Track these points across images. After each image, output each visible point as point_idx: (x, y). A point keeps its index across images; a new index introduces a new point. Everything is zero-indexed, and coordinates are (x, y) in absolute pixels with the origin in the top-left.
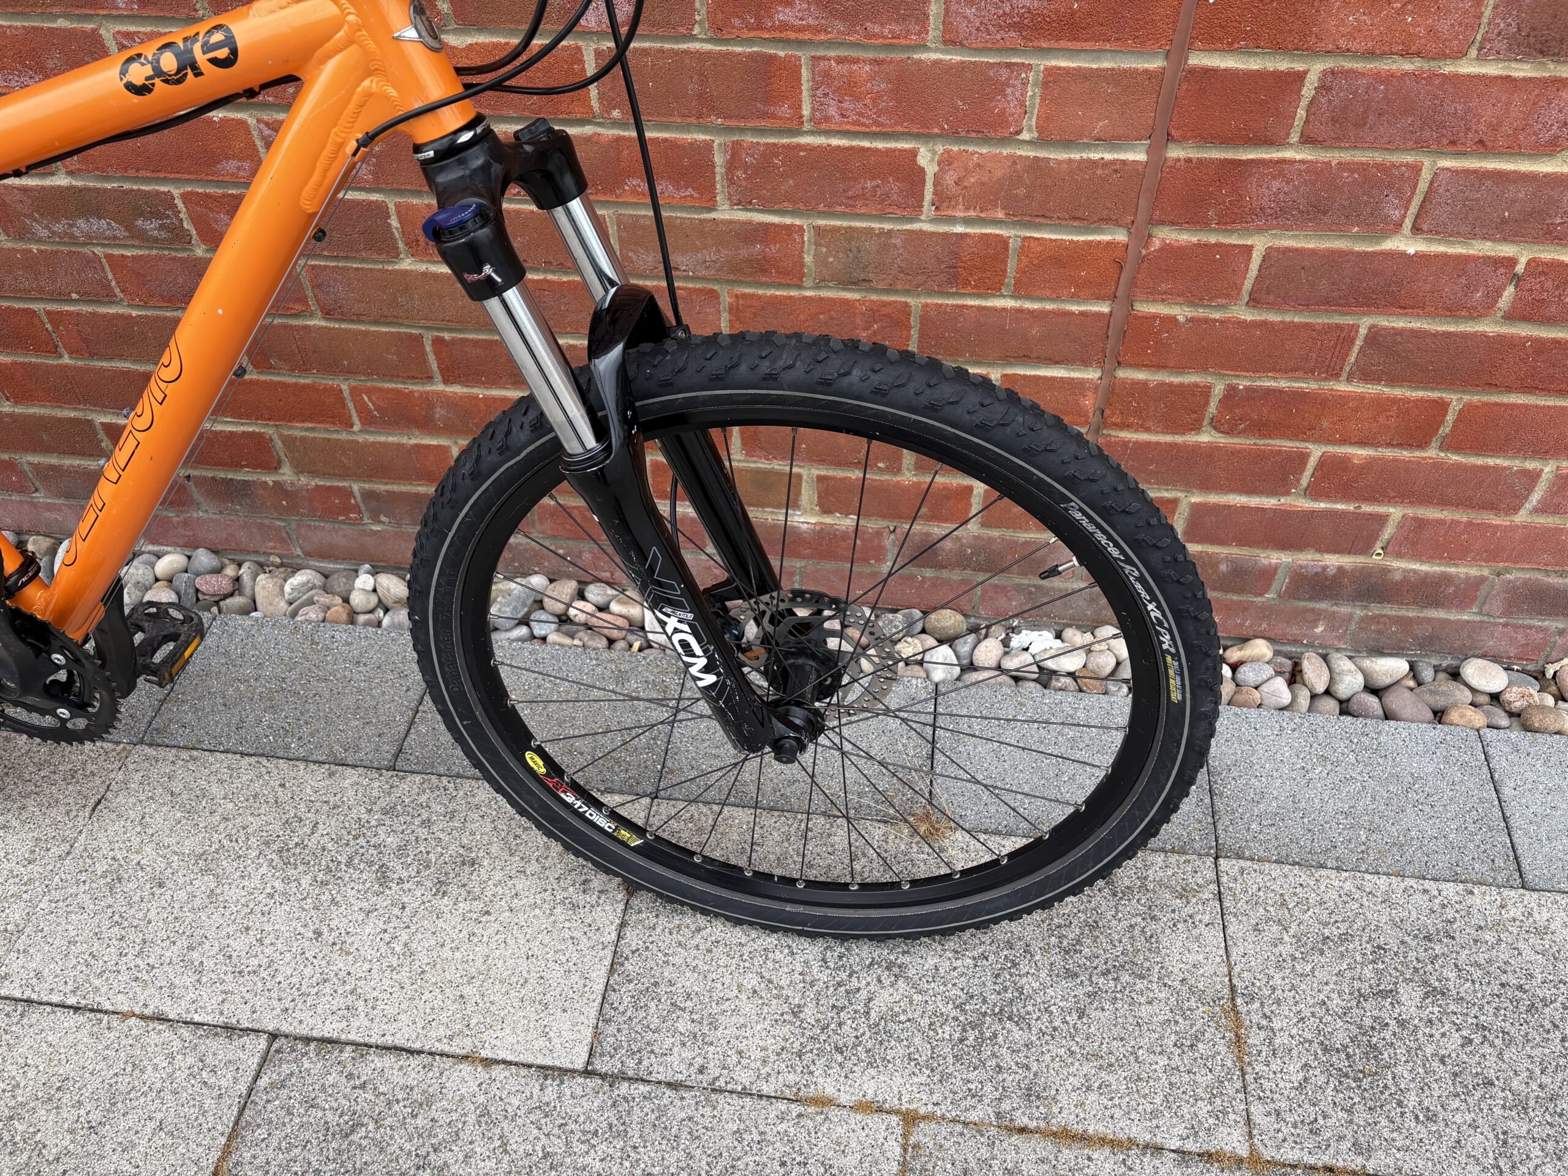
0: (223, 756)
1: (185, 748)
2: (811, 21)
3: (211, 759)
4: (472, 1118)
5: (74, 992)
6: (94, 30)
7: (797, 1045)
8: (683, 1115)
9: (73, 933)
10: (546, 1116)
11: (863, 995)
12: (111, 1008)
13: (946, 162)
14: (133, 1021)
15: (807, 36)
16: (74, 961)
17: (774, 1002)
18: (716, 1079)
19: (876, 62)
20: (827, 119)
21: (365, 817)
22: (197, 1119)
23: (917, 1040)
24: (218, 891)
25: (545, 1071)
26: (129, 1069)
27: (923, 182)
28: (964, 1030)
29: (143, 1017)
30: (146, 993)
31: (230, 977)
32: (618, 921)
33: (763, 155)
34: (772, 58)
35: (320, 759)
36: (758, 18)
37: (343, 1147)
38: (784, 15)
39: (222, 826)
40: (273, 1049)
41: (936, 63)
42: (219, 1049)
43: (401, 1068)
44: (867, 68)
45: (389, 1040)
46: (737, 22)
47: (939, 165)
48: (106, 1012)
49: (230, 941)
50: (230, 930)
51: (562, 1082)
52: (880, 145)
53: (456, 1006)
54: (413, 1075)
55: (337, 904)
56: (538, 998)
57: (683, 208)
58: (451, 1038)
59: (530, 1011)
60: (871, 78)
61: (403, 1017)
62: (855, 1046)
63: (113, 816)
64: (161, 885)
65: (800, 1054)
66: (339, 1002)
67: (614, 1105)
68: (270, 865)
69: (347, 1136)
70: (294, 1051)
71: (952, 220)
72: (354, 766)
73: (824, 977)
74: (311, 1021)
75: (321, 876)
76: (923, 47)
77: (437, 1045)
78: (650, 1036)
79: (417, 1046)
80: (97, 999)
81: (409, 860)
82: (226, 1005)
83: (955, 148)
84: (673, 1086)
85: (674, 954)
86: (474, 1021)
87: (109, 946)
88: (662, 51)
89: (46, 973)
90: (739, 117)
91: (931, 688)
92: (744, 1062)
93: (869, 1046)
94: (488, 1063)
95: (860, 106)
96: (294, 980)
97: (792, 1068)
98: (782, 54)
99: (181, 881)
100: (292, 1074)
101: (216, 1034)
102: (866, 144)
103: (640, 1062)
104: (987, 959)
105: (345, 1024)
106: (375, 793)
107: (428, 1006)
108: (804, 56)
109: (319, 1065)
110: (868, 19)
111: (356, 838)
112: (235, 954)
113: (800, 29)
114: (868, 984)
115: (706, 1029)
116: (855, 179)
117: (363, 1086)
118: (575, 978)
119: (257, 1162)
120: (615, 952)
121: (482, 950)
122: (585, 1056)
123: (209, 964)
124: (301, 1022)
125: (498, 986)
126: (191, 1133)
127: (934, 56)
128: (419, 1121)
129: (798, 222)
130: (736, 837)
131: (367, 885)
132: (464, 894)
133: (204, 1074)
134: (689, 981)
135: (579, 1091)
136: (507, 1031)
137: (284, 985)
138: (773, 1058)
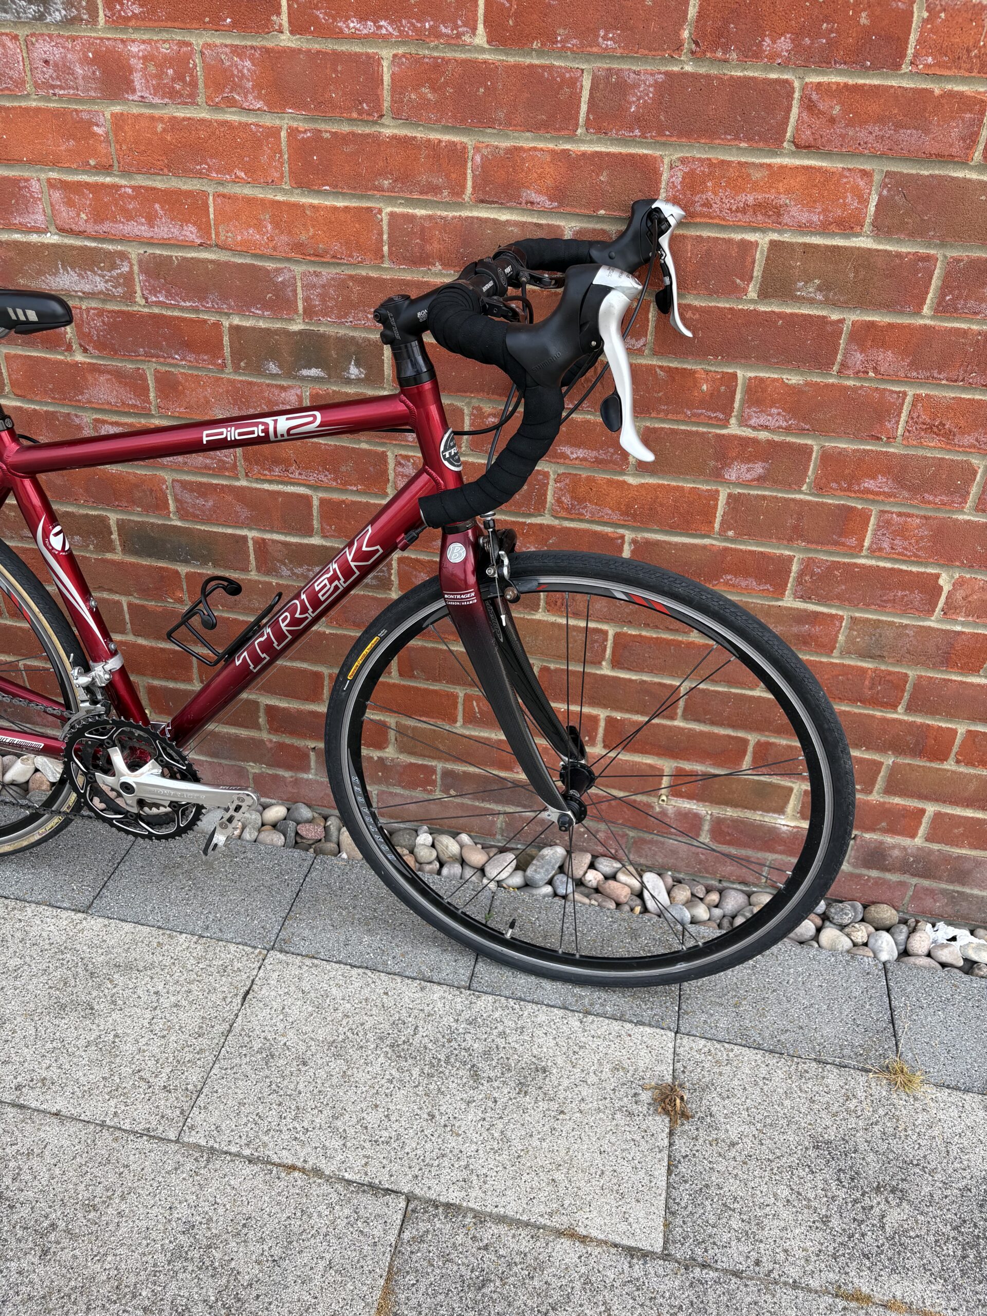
0: (337, 966)
1: (307, 956)
2: (886, 490)
3: (329, 968)
4: (578, 1285)
5: (247, 1145)
6: (383, 452)
7: (831, 1248)
8: (749, 1299)
9: (242, 1096)
10: (638, 1290)
11: (876, 1211)
12: (277, 1161)
13: (959, 584)
14: (296, 1174)
15: (881, 498)
16: (245, 1120)
17: (806, 1211)
18: (771, 1271)
19: (926, 518)
20: (880, 549)
21: (454, 1025)
22: (358, 1261)
23: (928, 1253)
24: (349, 1073)
25: (631, 1252)
26: (299, 1214)
27: (939, 595)
28: (964, 1249)
29: (303, 1170)
30: (305, 1151)
31: (368, 1145)
32: (667, 1130)
33: (828, 568)
34: (852, 509)
35: (411, 975)
36: (850, 485)
37: (479, 1298)
38: (869, 484)
39: (344, 1022)
40: (410, 1208)
41: (968, 522)
42: (370, 1204)
43: (514, 1236)
44: (918, 521)
45: (502, 1211)
46: (834, 485)
47: (954, 585)
48: (274, 1164)
49: (364, 1115)
50: (364, 1105)
51: (645, 1263)
52: (914, 569)
53: (550, 1188)
54: (524, 1243)
55: (442, 1093)
56: (615, 1188)
57: (757, 597)
58: (551, 1215)
59: (611, 1199)
60: (919, 527)
61: (508, 1192)
62: (878, 1254)
63: (261, 1005)
64: (305, 1064)
65: (835, 1257)
66: (458, 1175)
67: (691, 1285)
68: (386, 1056)
69: (480, 1289)
70: (426, 1212)
71: (955, 622)
72: (439, 984)
73: (841, 1194)
74: (438, 1189)
75: (426, 1070)
76: (961, 511)
77: (541, 1219)
78: (710, 1230)
79: (525, 1218)
80: (267, 1153)
81: (494, 1063)
82: (368, 1169)
83: (968, 576)
84: (737, 1274)
85: (717, 1163)
86: (567, 1203)
87: (270, 1109)
88: (776, 497)
89: (223, 1127)
90: (818, 543)
91: (881, 966)
92: (791, 1259)
93: (890, 1254)
95: (906, 543)
96: (419, 1152)
97: (830, 1268)
98: (860, 507)
99: (320, 1062)
100: (428, 1231)
101: (364, 1191)
102: (904, 567)
103: (706, 1251)
104: (970, 1190)
105: (463, 1194)
106: (459, 1007)
107: (528, 1185)
108: (875, 510)
109: (448, 1226)
110: (926, 491)
111: (449, 1041)
112: (370, 1126)
113: (878, 494)
114: (879, 1203)
115: (755, 1229)
116: (890, 589)
117: (486, 1248)
118: (642, 1173)
119: (411, 1303)
120: (669, 1156)
121: (563, 1142)
122: (661, 1241)
123: (351, 1132)
124: (429, 1188)
125: (581, 1175)
126: (356, 1273)
127: (967, 517)
128: (536, 1283)
129: (840, 613)
130: (747, 1071)
131: (465, 1080)
132: (542, 1095)
133: (359, 1224)
134: (732, 1187)
135: (661, 1271)
136: (595, 1213)
137: (412, 1155)
138: (814, 1258)
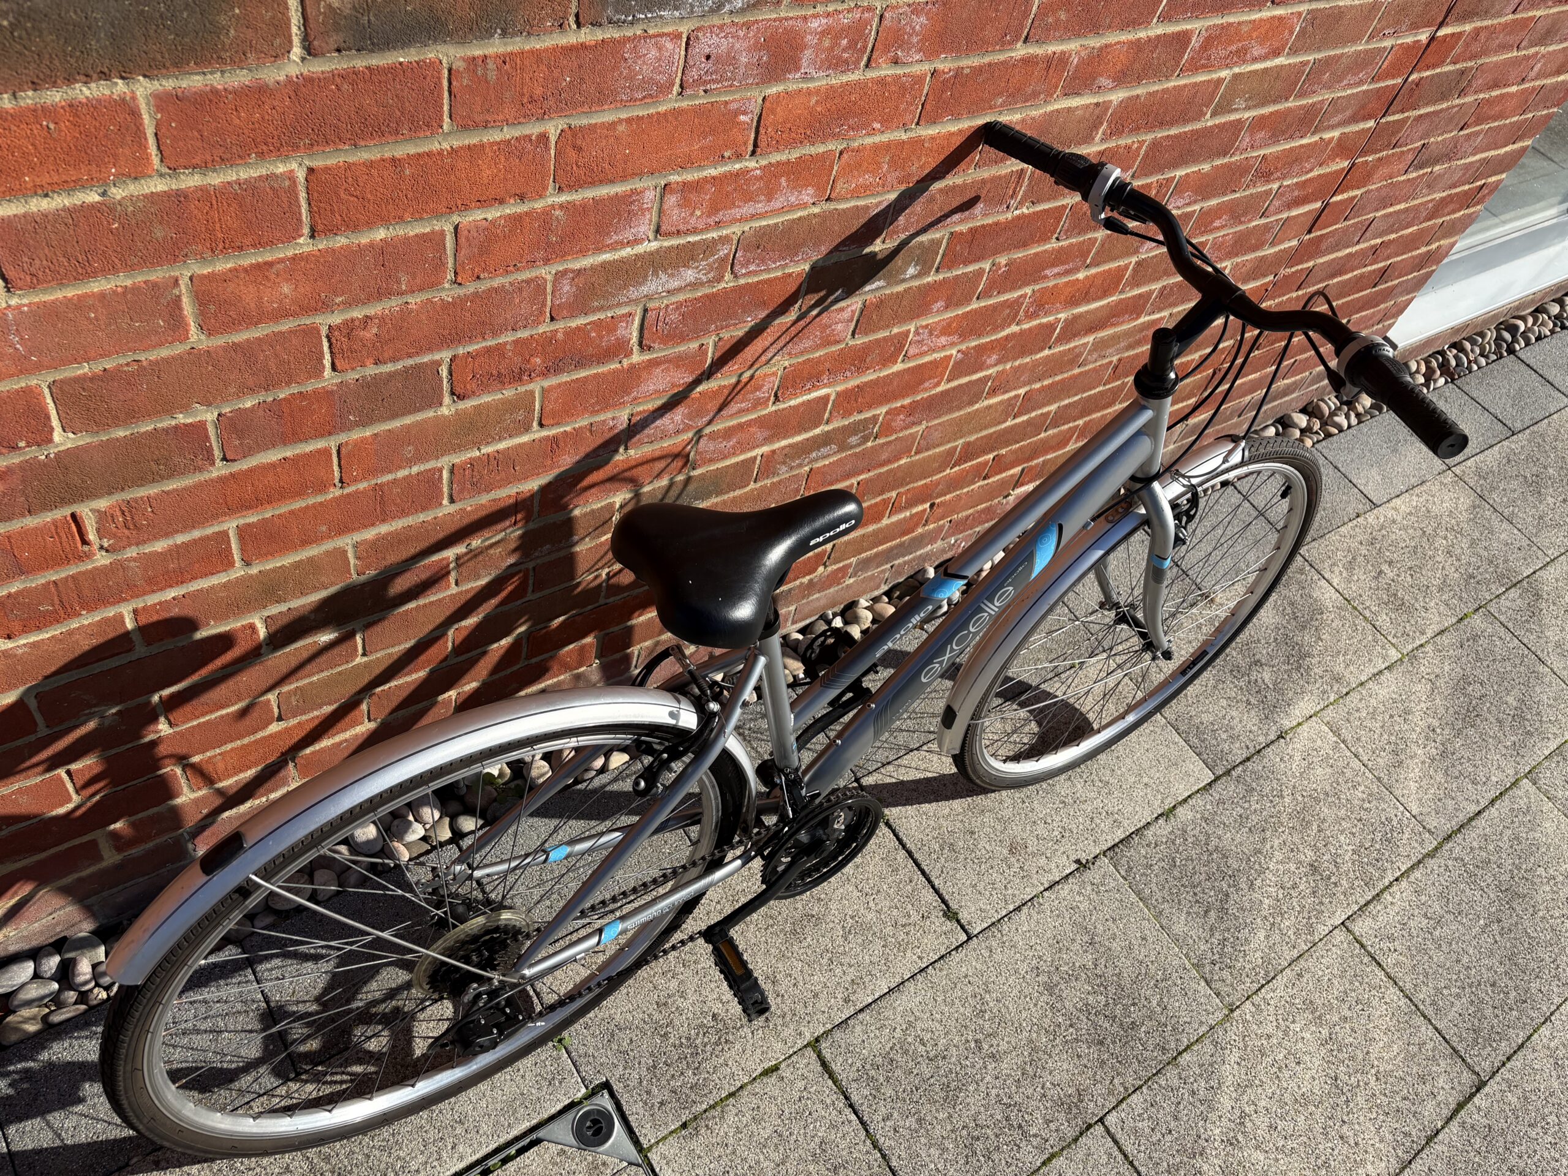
94: (1185, 800)
